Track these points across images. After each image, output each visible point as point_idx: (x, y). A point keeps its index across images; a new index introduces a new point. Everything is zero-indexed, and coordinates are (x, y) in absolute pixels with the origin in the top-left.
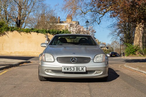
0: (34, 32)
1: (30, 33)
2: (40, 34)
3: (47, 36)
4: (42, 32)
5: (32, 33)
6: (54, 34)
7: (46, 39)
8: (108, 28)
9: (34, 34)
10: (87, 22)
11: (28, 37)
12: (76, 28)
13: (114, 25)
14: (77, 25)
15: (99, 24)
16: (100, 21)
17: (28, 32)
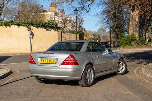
0: (14, 25)
1: (10, 27)
2: (21, 27)
3: (30, 30)
4: (24, 25)
5: (12, 26)
6: (38, 26)
7: (29, 33)
8: (97, 16)
9: (14, 28)
10: (76, 10)
11: (8, 32)
12: (61, 18)
13: (103, 12)
14: (63, 14)
15: (88, 12)
16: (89, 9)
17: (7, 26)
